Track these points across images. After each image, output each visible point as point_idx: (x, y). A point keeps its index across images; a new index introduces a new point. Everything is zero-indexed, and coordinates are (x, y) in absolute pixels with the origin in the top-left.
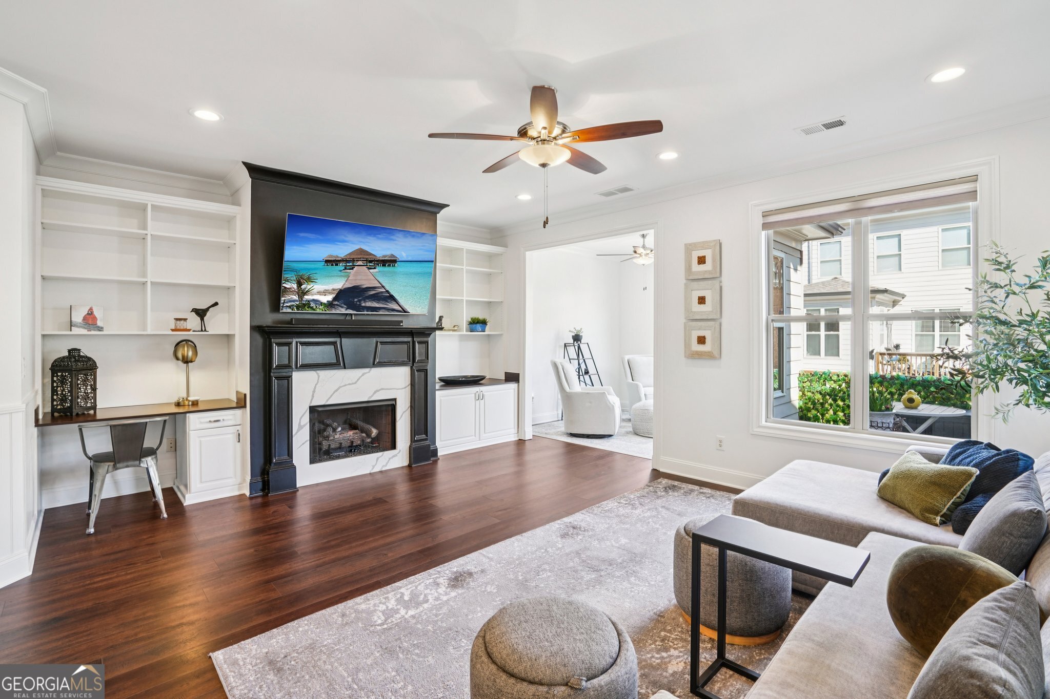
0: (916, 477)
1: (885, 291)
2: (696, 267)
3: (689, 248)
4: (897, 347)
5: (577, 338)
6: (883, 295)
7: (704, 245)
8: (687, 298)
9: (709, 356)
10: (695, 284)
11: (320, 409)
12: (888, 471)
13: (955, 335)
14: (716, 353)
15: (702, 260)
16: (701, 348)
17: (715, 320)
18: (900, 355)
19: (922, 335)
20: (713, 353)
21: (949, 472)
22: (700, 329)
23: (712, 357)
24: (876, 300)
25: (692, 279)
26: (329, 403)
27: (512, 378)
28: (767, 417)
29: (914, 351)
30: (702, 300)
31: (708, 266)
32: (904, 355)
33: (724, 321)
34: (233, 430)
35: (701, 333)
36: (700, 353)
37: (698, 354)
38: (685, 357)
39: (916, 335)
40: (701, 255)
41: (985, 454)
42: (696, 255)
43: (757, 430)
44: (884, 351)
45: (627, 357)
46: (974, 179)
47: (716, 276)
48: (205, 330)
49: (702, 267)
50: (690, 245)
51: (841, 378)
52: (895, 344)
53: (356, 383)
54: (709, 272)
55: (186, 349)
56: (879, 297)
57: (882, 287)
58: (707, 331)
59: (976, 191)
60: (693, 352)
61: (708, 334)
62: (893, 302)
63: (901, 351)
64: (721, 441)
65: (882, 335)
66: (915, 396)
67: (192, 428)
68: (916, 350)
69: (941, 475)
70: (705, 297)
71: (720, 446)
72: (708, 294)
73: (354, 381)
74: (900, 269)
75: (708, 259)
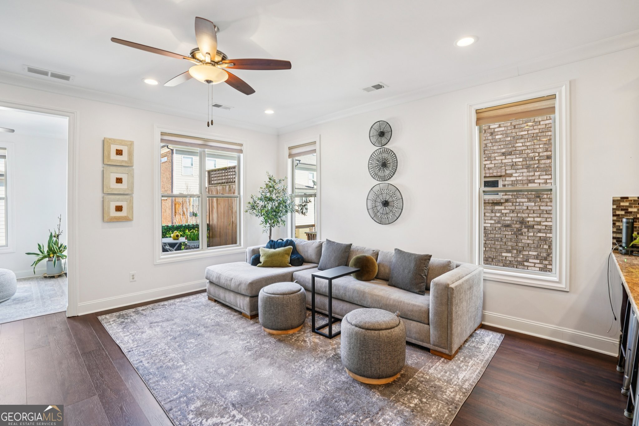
2: (113, 157)
3: (109, 142)
7: (122, 142)
8: (106, 179)
10: (113, 169)
14: (130, 217)
15: (119, 152)
16: (119, 214)
17: (129, 194)
20: (128, 217)
22: (118, 201)
23: (127, 220)
30: (119, 181)
31: (124, 157)
33: (135, 195)
35: (119, 204)
36: (118, 218)
37: (116, 219)
38: (103, 221)
40: (119, 148)
42: (113, 148)
43: (159, 261)
46: (241, 145)
47: (129, 165)
49: (120, 158)
50: (110, 139)
54: (125, 162)
58: (124, 202)
60: (112, 217)
61: (124, 204)
64: (133, 276)
70: (122, 178)
72: (124, 177)
75: (125, 153)
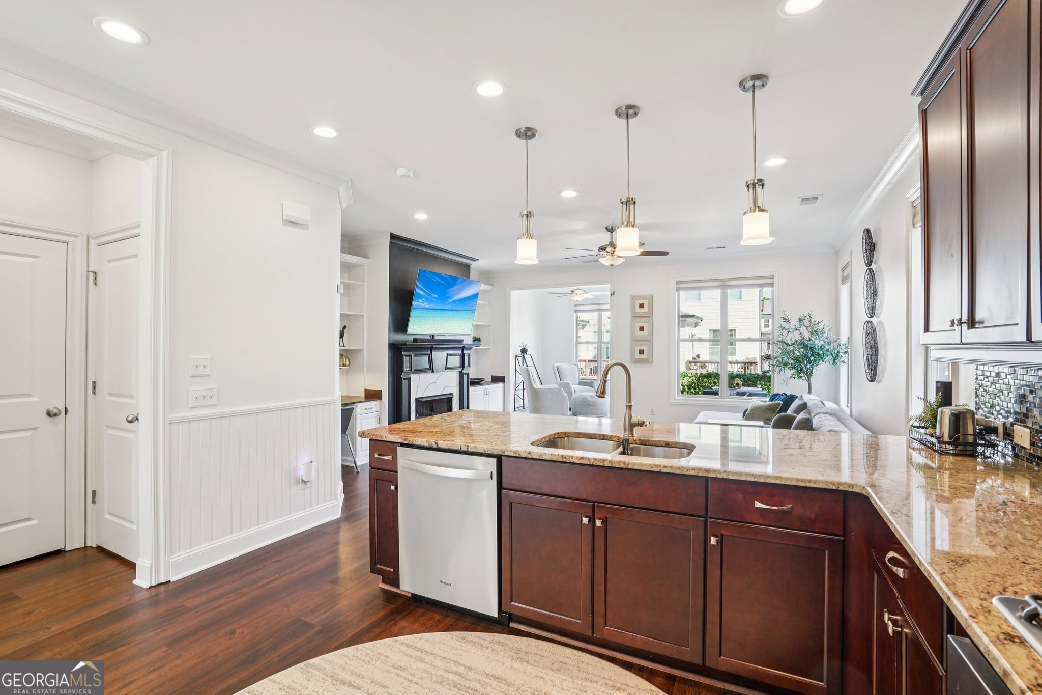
0: (761, 408)
1: (693, 316)
2: (638, 310)
3: (634, 298)
4: (698, 356)
5: (524, 351)
6: (691, 319)
7: (644, 297)
8: (632, 328)
9: (646, 361)
10: (637, 320)
11: (423, 400)
12: (747, 410)
13: (733, 348)
14: (650, 359)
15: (642, 306)
16: (641, 356)
17: (649, 340)
18: (702, 362)
19: (713, 348)
20: (648, 359)
21: (773, 404)
22: (641, 345)
23: (648, 362)
24: (687, 322)
25: (635, 317)
26: (424, 396)
27: (498, 379)
28: (678, 394)
29: (708, 360)
30: (642, 329)
31: (646, 309)
32: (704, 362)
33: (654, 341)
34: (375, 415)
35: (641, 348)
36: (641, 359)
37: (639, 360)
38: (631, 362)
39: (710, 348)
40: (642, 302)
41: (783, 397)
42: (638, 302)
43: (673, 401)
44: (691, 360)
45: (556, 365)
46: (772, 277)
47: (649, 316)
48: (344, 346)
49: (642, 310)
50: (635, 296)
51: (693, 375)
52: (696, 355)
53: (435, 382)
54: (646, 313)
55: (344, 359)
56: (689, 320)
57: (691, 313)
58: (644, 347)
59: (773, 283)
60: (636, 359)
61: (645, 349)
62: (695, 324)
63: (701, 359)
64: (652, 410)
65: (690, 348)
66: (740, 382)
67: (358, 413)
68: (710, 358)
69: (770, 405)
70: (643, 327)
71: (652, 412)
72: (645, 326)
73: (435, 381)
74: (700, 300)
75: (646, 306)
